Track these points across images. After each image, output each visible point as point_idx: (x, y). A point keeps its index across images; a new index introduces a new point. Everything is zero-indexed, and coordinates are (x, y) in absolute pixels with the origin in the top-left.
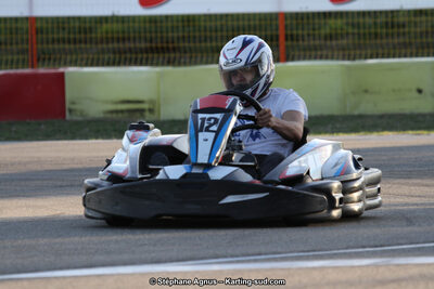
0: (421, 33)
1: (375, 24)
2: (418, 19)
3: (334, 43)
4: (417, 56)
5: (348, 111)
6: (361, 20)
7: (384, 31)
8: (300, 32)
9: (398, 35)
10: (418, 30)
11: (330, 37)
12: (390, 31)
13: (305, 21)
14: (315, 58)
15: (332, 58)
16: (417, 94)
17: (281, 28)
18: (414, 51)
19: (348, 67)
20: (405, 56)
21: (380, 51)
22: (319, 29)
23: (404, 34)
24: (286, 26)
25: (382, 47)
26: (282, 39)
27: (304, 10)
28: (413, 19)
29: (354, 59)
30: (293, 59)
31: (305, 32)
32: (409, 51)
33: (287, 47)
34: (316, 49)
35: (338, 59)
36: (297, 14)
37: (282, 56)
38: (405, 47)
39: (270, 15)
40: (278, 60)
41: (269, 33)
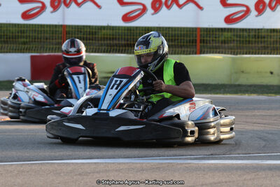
0: (274, 41)
1: (249, 36)
2: (272, 34)
3: (226, 45)
4: (271, 54)
5: (232, 82)
6: (241, 33)
7: (254, 40)
8: (208, 39)
9: (261, 42)
10: (272, 40)
11: (224, 42)
12: (257, 40)
13: (211, 33)
14: (216, 53)
15: (225, 53)
16: (270, 75)
17: (198, 36)
18: (270, 51)
19: (233, 59)
20: (264, 54)
21: (251, 51)
22: (219, 37)
23: (264, 42)
24: (201, 35)
25: (252, 48)
26: (198, 41)
27: (211, 27)
28: (269, 34)
29: (237, 54)
30: (204, 53)
31: (211, 39)
32: (266, 51)
33: (201, 46)
34: (216, 48)
35: (228, 54)
36: (207, 28)
37: (198, 51)
38: (265, 49)
39: (193, 28)
40: (196, 53)
41: (191, 38)
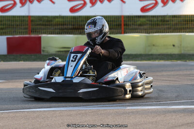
0: (175, 24)
1: (158, 20)
2: (174, 19)
3: (142, 27)
4: (173, 33)
5: (147, 53)
6: (152, 19)
7: (161, 23)
8: (129, 23)
10: (174, 23)
11: (140, 25)
12: (163, 23)
13: (131, 19)
14: (135, 33)
15: (141, 33)
16: (172, 47)
17: (122, 21)
18: (172, 31)
19: (147, 36)
20: (169, 33)
21: (159, 31)
22: (137, 22)
23: (168, 24)
24: (124, 21)
25: (160, 29)
26: (123, 25)
27: (131, 15)
28: (171, 19)
29: (149, 33)
30: (127, 33)
31: (131, 23)
32: (170, 31)
33: (124, 28)
34: (135, 29)
35: (143, 33)
36: (128, 16)
37: (122, 32)
38: (169, 29)
39: (118, 16)
40: (121, 33)
41: (118, 23)
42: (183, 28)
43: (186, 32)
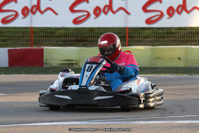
0: (181, 36)
1: (163, 32)
2: (179, 31)
3: (147, 39)
4: (178, 45)
5: (152, 66)
6: (158, 31)
7: (166, 35)
8: (134, 35)
9: (172, 37)
10: (179, 35)
11: (145, 37)
12: (169, 35)
13: (136, 31)
14: (140, 45)
15: (146, 45)
16: (178, 60)
17: (127, 33)
18: (178, 43)
19: (152, 49)
20: (174, 45)
21: (165, 43)
22: (142, 34)
23: (174, 36)
24: (129, 33)
25: (165, 41)
26: (127, 37)
27: (136, 27)
28: (177, 31)
29: (155, 46)
30: (131, 45)
31: (136, 35)
32: (176, 43)
33: (129, 41)
34: (140, 42)
35: (148, 45)
36: (133, 28)
37: (127, 44)
38: (174, 42)
39: (123, 28)
40: (126, 46)
41: (122, 35)
42: (189, 40)
43: (192, 45)
